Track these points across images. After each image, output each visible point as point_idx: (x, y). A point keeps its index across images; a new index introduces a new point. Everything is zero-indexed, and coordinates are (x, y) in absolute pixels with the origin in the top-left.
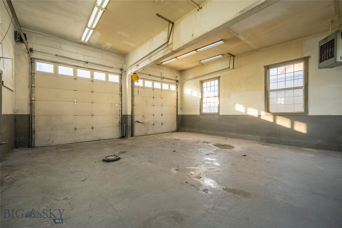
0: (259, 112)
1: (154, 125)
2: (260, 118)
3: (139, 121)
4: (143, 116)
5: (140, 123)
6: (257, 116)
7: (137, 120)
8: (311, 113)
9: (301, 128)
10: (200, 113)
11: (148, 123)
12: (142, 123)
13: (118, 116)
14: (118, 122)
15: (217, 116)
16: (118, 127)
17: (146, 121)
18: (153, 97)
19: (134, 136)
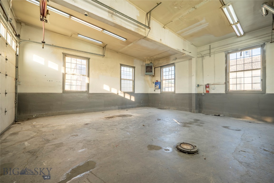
0: (118, 91)
2: (118, 95)
6: (117, 94)
8: (136, 92)
9: (133, 99)
10: (63, 91)
15: (86, 94)
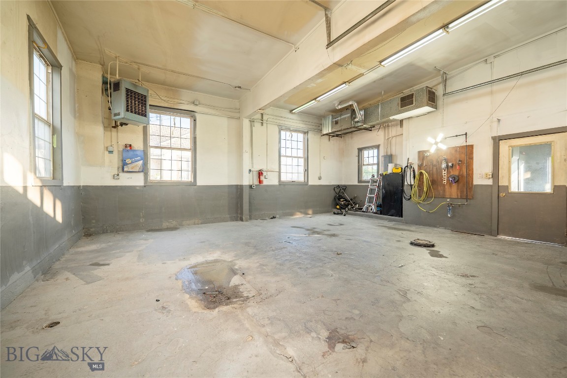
6: (22, 190)
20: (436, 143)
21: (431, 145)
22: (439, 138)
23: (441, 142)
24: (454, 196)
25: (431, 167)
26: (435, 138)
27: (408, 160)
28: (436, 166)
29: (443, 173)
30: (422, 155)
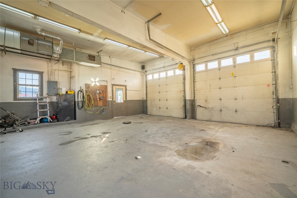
1: (221, 111)
3: (201, 106)
4: (206, 101)
5: (203, 107)
7: (199, 105)
11: (212, 108)
12: (205, 108)
13: (182, 100)
14: (182, 105)
16: (183, 109)
17: (210, 106)
18: (220, 79)
19: (197, 119)
20: (95, 82)
21: (93, 82)
22: (97, 80)
23: (97, 82)
24: (101, 105)
25: (92, 92)
26: (95, 79)
27: (81, 87)
28: (94, 92)
29: (97, 95)
30: (87, 86)
